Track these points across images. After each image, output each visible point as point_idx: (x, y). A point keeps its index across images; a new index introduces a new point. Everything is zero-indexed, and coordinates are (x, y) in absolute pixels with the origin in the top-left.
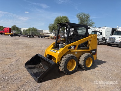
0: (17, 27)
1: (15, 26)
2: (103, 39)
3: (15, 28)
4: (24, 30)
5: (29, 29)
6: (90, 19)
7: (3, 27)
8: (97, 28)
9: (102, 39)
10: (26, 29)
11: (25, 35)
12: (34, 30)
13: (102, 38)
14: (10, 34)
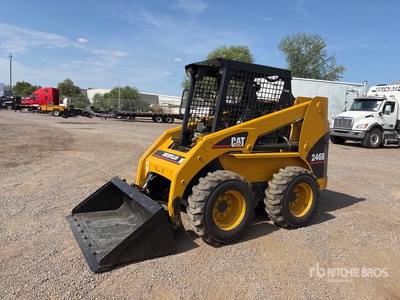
0: (75, 85)
1: (69, 81)
2: (396, 126)
3: (68, 89)
4: (97, 96)
5: (114, 93)
6: (329, 55)
7: (29, 85)
8: (374, 88)
9: (393, 128)
10: (103, 92)
11: (107, 113)
12: (129, 95)
13: (394, 124)
14: (58, 110)
